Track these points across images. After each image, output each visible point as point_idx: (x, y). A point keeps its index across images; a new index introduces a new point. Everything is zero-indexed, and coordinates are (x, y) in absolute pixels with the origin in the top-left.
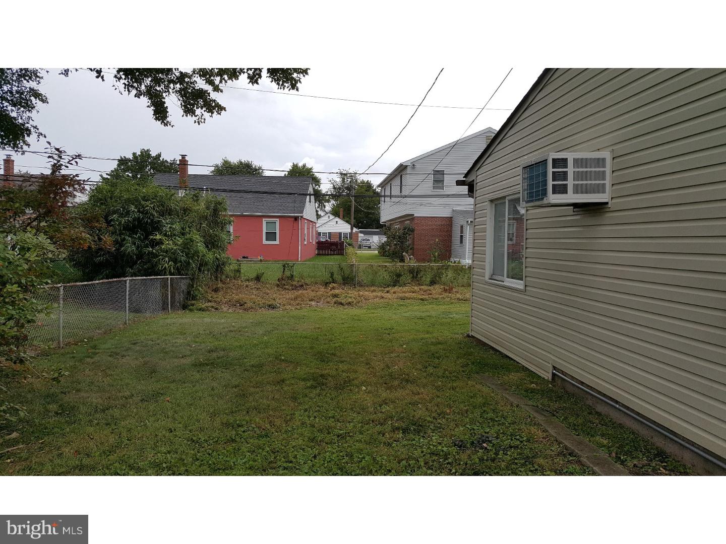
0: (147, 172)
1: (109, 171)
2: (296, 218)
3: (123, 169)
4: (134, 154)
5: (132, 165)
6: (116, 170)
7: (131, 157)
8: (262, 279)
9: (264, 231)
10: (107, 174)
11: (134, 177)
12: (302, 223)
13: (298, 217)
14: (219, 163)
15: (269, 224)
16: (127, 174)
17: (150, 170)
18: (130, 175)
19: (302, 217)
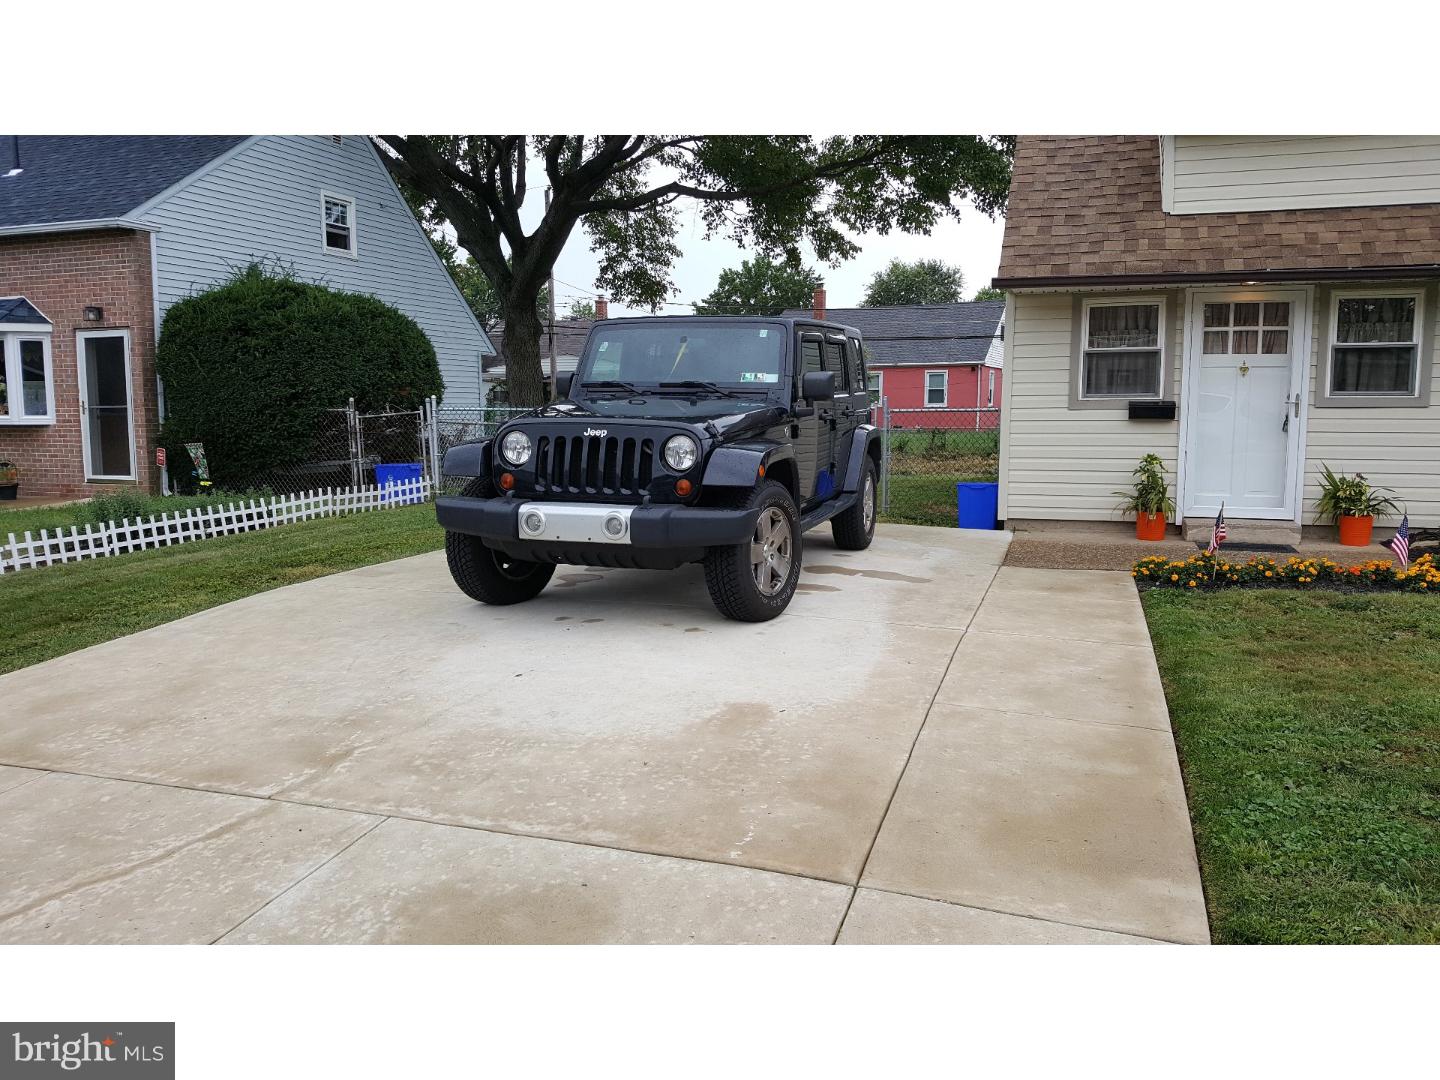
0: (766, 294)
1: (706, 297)
2: (974, 368)
3: (728, 291)
4: (745, 264)
5: (741, 282)
6: (716, 295)
7: (739, 268)
8: (907, 449)
9: (927, 389)
10: (703, 301)
11: (745, 303)
12: (984, 374)
13: (977, 365)
14: (884, 272)
15: (933, 378)
16: (734, 298)
17: (769, 290)
18: (739, 300)
19: (982, 365)
